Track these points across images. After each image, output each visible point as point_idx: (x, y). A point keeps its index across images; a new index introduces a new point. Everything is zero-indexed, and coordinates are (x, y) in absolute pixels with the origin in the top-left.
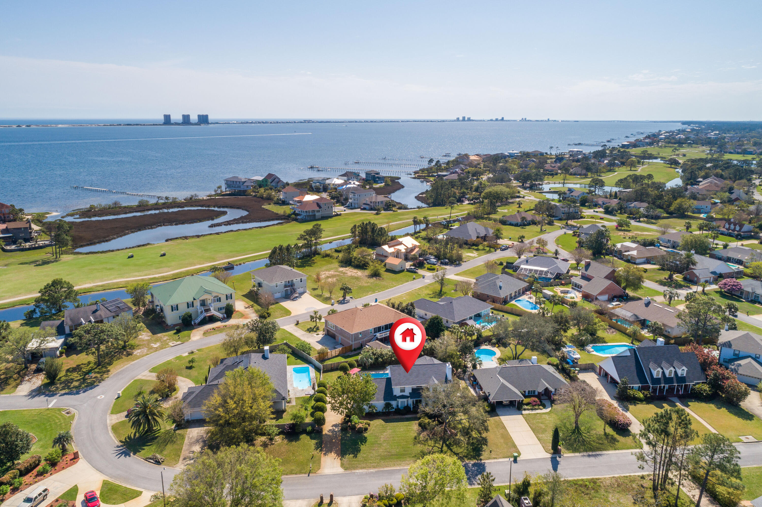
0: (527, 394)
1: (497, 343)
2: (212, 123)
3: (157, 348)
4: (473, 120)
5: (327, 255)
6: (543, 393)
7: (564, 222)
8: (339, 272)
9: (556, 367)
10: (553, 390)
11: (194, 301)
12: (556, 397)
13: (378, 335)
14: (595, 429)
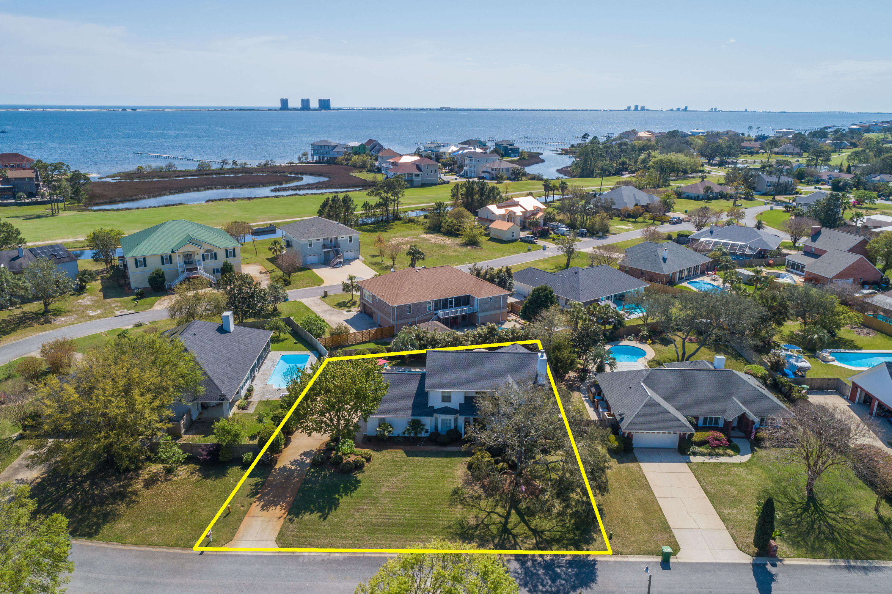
0: (701, 423)
1: (650, 337)
2: (334, 109)
3: (92, 317)
4: (648, 110)
5: (411, 221)
6: (735, 424)
7: (771, 198)
8: (419, 239)
9: (763, 379)
10: (757, 420)
11: (173, 254)
12: (763, 434)
13: (441, 313)
14: (856, 506)
